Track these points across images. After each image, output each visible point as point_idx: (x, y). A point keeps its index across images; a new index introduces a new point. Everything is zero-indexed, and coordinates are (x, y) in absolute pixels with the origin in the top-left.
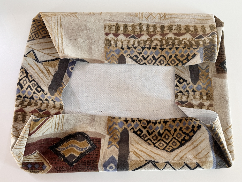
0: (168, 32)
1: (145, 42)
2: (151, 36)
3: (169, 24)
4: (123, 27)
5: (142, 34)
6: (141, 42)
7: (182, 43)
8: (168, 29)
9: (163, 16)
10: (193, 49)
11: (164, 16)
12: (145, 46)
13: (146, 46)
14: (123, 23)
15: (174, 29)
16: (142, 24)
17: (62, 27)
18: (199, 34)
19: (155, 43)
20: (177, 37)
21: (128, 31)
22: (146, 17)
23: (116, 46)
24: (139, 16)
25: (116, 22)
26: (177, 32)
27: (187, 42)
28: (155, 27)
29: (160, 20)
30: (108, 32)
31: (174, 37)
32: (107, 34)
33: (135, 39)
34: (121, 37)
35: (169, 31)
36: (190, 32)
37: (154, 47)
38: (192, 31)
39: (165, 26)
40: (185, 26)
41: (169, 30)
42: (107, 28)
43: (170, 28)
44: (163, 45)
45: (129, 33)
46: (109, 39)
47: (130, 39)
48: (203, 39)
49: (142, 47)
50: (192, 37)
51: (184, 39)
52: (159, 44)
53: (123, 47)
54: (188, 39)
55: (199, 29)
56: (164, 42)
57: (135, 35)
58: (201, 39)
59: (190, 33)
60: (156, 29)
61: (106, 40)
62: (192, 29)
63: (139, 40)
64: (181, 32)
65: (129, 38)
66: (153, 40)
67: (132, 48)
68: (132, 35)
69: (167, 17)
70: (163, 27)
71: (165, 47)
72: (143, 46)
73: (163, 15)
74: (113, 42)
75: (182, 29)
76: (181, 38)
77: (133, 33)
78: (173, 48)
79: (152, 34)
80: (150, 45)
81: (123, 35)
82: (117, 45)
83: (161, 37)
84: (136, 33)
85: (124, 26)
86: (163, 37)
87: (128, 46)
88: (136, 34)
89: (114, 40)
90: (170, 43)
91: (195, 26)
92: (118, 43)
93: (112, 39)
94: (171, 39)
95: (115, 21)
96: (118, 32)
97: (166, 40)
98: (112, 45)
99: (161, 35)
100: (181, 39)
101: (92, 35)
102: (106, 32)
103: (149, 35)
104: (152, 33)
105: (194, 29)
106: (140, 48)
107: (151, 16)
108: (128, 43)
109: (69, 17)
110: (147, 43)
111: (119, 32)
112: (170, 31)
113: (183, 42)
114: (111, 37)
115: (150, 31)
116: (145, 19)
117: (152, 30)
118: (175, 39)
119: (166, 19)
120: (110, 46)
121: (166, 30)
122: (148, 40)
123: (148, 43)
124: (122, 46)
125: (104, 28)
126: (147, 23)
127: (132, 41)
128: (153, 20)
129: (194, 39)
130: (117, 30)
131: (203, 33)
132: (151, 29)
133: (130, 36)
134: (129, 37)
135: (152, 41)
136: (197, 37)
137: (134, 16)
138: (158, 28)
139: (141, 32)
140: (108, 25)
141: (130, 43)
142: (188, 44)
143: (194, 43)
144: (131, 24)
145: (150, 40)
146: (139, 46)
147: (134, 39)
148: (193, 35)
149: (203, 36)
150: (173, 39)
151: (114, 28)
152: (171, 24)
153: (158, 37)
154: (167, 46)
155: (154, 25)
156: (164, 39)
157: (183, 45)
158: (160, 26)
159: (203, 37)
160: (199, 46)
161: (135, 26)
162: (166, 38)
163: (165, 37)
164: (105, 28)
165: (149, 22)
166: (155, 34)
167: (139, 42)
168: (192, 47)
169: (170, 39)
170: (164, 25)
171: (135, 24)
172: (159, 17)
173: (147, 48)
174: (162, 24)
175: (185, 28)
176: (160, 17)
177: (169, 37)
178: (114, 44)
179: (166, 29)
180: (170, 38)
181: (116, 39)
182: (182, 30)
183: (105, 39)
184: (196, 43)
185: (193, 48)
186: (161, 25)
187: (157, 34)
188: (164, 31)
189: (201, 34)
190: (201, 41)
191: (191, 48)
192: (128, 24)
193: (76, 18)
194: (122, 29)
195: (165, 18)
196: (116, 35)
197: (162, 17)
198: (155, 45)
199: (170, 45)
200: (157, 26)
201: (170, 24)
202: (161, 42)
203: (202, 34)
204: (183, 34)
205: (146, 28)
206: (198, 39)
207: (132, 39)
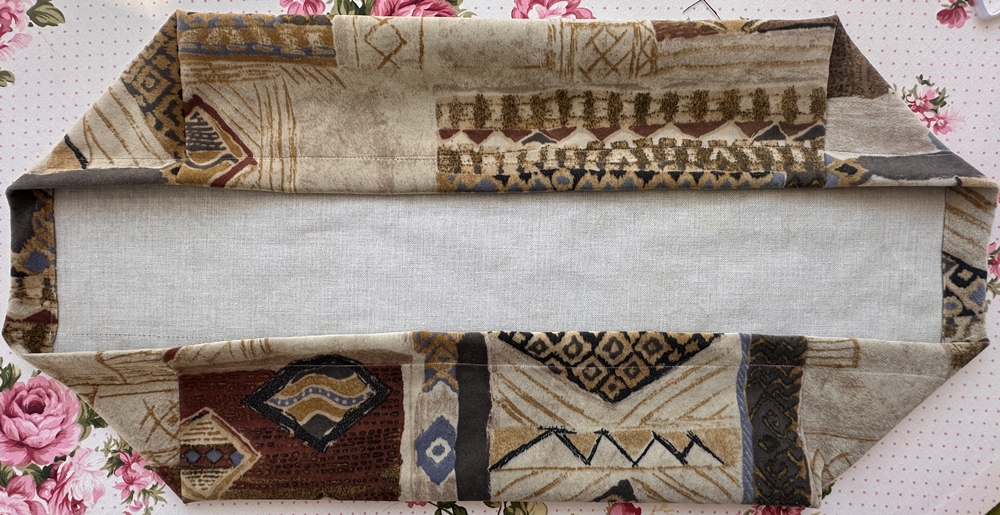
0: (661, 121)
1: (581, 155)
2: (602, 134)
3: (664, 92)
4: (501, 107)
5: (569, 127)
6: (567, 154)
7: (711, 158)
8: (662, 109)
9: (646, 59)
10: (750, 176)
11: (651, 62)
12: (582, 165)
13: (586, 168)
14: (501, 95)
15: (681, 109)
16: (569, 95)
17: (294, 119)
18: (771, 122)
19: (616, 157)
20: (692, 138)
21: (520, 121)
22: (581, 69)
23: (478, 170)
24: (558, 67)
25: (474, 93)
26: (693, 121)
27: (726, 154)
28: (614, 102)
29: (636, 75)
30: (449, 126)
31: (680, 138)
32: (445, 134)
33: (547, 144)
34: (497, 141)
35: (665, 118)
36: (738, 119)
37: (617, 168)
38: (745, 114)
39: (651, 98)
40: (721, 95)
41: (663, 115)
42: (446, 115)
43: (669, 106)
44: (649, 163)
45: (522, 125)
46: (454, 149)
47: (527, 145)
48: (782, 143)
49: (573, 171)
50: (745, 137)
51: (716, 144)
52: (632, 159)
53: (505, 173)
54: (730, 144)
55: (775, 103)
56: (649, 153)
57: (545, 132)
58: (774, 142)
59: (737, 124)
60: (619, 110)
61: (441, 151)
62: (746, 104)
63: (561, 144)
64: (708, 118)
65: (524, 143)
66: (608, 146)
67: (536, 173)
68: (535, 131)
69: (660, 64)
70: (643, 103)
71: (654, 167)
72: (577, 167)
73: (647, 56)
74: (465, 159)
75: (712, 106)
76: (705, 140)
77: (535, 125)
78: (682, 173)
79: (604, 129)
80: (601, 164)
81: (502, 134)
82: (483, 169)
83: (638, 137)
84: (549, 127)
85: (504, 105)
86: (642, 138)
87: (520, 169)
88: (548, 130)
89: (472, 152)
90: (670, 158)
91: (760, 92)
92: (485, 160)
93: (462, 149)
94: (673, 145)
95: (473, 89)
96: (484, 124)
97: (653, 147)
98: (463, 168)
99: (635, 129)
100: (705, 145)
101: (393, 141)
102: (441, 127)
103: (594, 131)
104: (605, 124)
105: (754, 103)
106: (567, 174)
107: (601, 64)
108: (522, 157)
109: (315, 83)
110: (588, 158)
111: (488, 124)
112: (669, 119)
113: (713, 157)
114: (460, 141)
115: (599, 115)
116: (580, 74)
117: (604, 113)
118: (687, 144)
119: (656, 73)
120: (458, 170)
121: (654, 113)
122: (590, 147)
123: (593, 156)
124: (501, 170)
125: (437, 114)
126: (585, 88)
127: (534, 151)
128: (609, 78)
129: (750, 140)
130: (481, 119)
131: (783, 119)
132: (602, 110)
133: (526, 138)
134: (522, 140)
135: (608, 153)
136: (760, 133)
137: (539, 67)
138: (625, 105)
139: (564, 123)
140: (449, 105)
141: (527, 159)
142: (733, 160)
143: (753, 157)
144: (528, 95)
145: (598, 146)
146: (562, 165)
147: (543, 143)
148: (748, 129)
149: (782, 132)
150: (679, 143)
151: (470, 111)
152: (673, 91)
153: (626, 135)
154: (661, 167)
155: (613, 94)
156: (649, 143)
157: (714, 166)
158: (633, 100)
159: (783, 138)
160: (772, 168)
161: (545, 101)
162: (656, 142)
163: (650, 136)
164: (439, 115)
165: (593, 85)
166: (615, 128)
167: (561, 155)
168: (749, 171)
169: (667, 145)
170: (648, 94)
171: (544, 96)
172: (632, 64)
173: (593, 172)
174: (641, 92)
175: (723, 104)
176: (635, 66)
177: (665, 139)
178: (471, 163)
179: (654, 107)
180: (667, 142)
181: (476, 150)
182: (709, 113)
183: (439, 148)
184: (758, 156)
185: (753, 172)
186: (635, 93)
187: (622, 126)
188: (646, 118)
189: (775, 123)
190: (775, 151)
191: (744, 173)
192: (520, 95)
193: (336, 86)
194: (497, 112)
195: (652, 68)
196: (478, 135)
197: (644, 65)
198: (617, 164)
199: (672, 162)
200: (622, 98)
201: (668, 90)
202: (637, 153)
203: (780, 123)
204: (714, 126)
205: (582, 108)
206: (765, 142)
207: (533, 144)
